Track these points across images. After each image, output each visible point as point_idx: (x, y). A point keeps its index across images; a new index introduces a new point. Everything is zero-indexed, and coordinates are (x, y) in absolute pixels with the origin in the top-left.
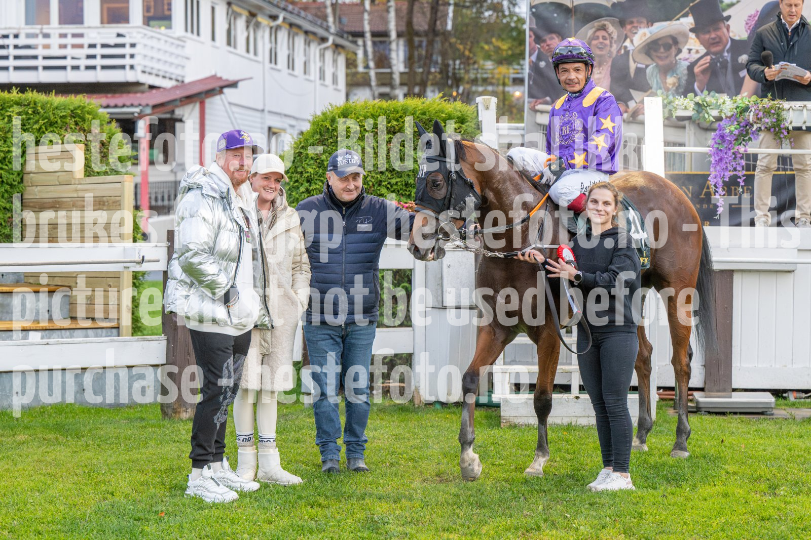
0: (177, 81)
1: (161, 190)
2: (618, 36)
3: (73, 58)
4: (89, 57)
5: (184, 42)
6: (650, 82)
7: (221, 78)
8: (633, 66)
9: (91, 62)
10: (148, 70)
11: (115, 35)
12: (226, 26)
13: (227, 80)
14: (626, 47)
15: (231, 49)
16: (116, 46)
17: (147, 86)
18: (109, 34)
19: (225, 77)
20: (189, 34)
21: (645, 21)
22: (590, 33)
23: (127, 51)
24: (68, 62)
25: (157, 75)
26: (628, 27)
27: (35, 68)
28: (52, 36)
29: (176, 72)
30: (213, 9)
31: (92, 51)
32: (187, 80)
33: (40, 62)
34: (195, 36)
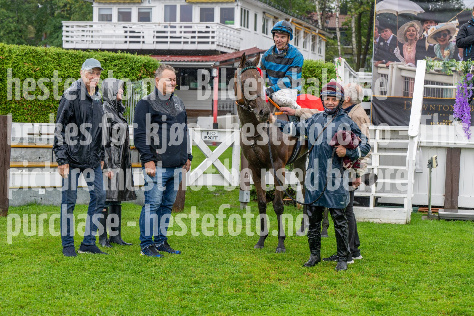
0: (235, 50)
1: (226, 103)
2: (420, 30)
3: (184, 38)
4: (193, 37)
5: (240, 31)
6: (435, 53)
7: (258, 49)
8: (427, 45)
9: (193, 40)
10: (221, 44)
11: (205, 27)
12: (262, 24)
13: (262, 50)
14: (424, 35)
15: (265, 35)
16: (206, 32)
17: (220, 52)
18: (202, 27)
19: (260, 48)
20: (243, 27)
21: (434, 22)
22: (406, 28)
23: (210, 35)
24: (182, 40)
25: (225, 47)
26: (426, 25)
27: (166, 42)
28: (177, 27)
29: (235, 45)
30: (256, 15)
31: (193, 35)
32: (241, 50)
33: (169, 40)
34: (246, 28)
